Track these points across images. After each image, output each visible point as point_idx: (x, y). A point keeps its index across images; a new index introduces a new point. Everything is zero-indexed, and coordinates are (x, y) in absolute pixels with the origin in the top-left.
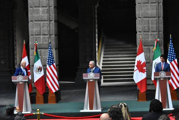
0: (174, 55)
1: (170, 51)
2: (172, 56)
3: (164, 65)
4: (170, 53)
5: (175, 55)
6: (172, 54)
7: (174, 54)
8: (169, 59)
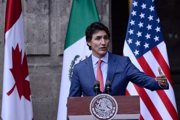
0: (154, 27)
1: (135, 9)
2: (144, 31)
3: (105, 68)
4: (137, 19)
5: (160, 25)
6: (146, 21)
7: (154, 23)
8: (134, 41)
